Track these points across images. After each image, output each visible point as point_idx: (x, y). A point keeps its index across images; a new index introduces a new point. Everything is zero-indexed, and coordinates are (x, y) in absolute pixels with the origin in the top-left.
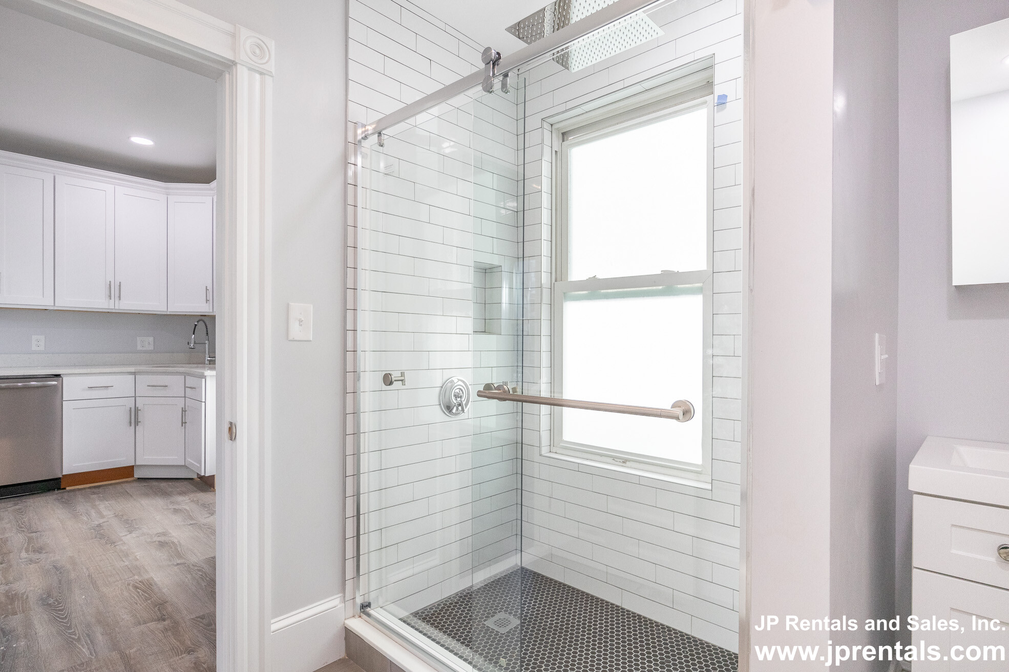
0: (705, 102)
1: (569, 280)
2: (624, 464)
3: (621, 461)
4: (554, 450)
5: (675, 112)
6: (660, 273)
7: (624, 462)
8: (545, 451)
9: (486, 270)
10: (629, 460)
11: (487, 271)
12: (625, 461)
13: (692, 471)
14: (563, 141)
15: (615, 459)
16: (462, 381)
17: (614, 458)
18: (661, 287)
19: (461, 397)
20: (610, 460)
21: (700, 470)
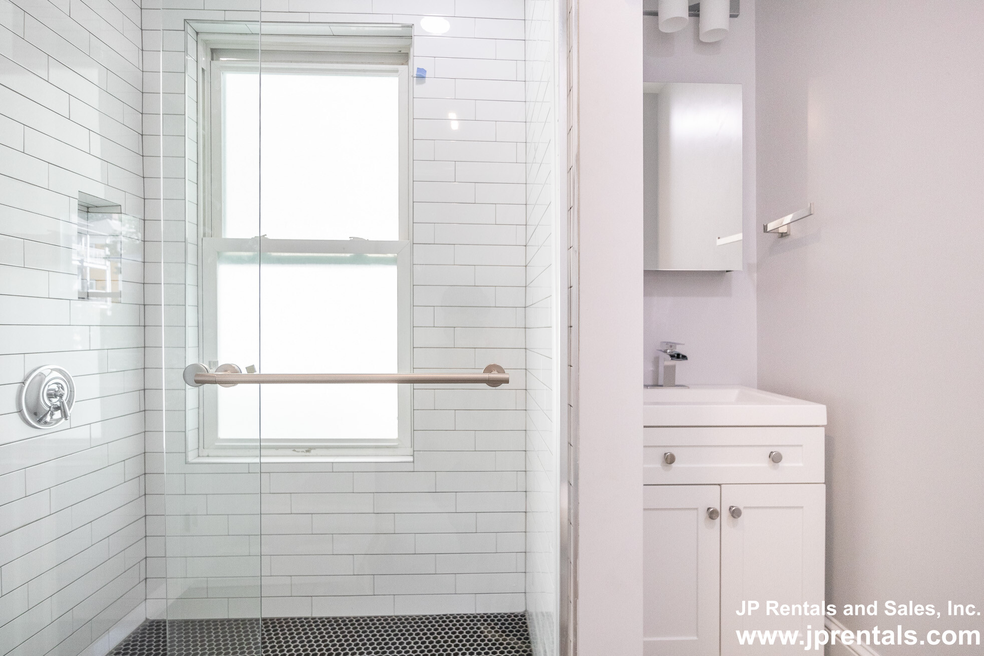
0: (397, 71)
1: (223, 237)
2: (308, 454)
3: (304, 450)
4: (205, 453)
5: (365, 71)
6: (349, 239)
7: (307, 451)
8: (192, 457)
9: (88, 208)
10: (315, 448)
11: (90, 210)
12: (309, 450)
13: (388, 447)
14: (212, 59)
15: (297, 450)
16: (60, 371)
17: (294, 449)
18: (348, 255)
19: (61, 396)
20: (290, 452)
21: (397, 444)
